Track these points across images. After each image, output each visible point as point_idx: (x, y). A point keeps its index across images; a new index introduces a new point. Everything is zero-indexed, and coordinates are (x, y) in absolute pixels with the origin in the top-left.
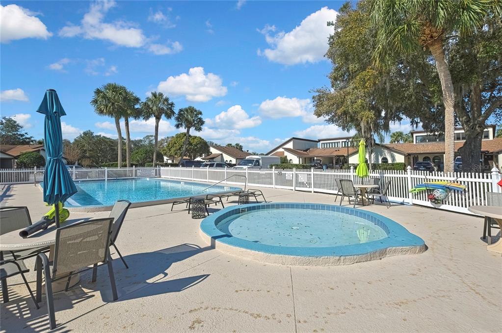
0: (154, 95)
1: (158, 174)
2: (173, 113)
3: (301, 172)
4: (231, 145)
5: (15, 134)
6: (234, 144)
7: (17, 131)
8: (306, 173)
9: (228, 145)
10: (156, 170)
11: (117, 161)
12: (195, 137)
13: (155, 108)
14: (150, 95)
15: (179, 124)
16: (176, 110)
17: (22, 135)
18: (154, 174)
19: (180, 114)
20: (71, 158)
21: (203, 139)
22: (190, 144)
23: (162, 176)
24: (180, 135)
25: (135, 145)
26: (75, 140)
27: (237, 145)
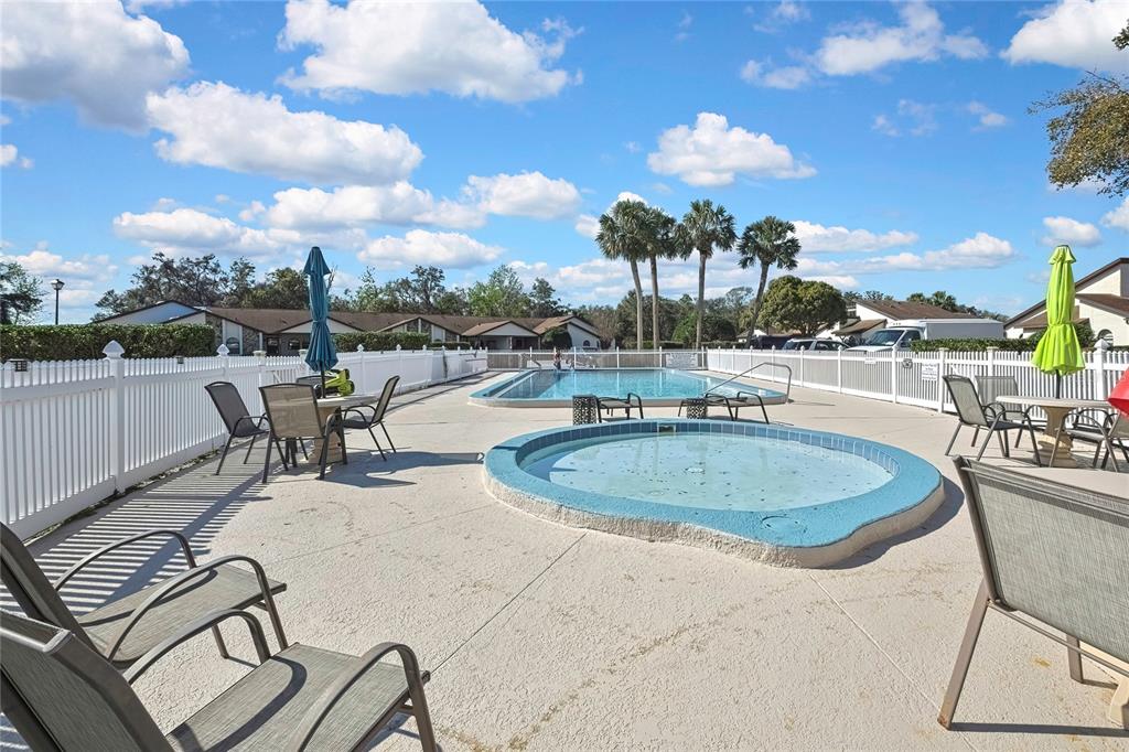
0: (696, 207)
1: (703, 363)
2: (733, 236)
3: (961, 361)
4: (920, 296)
5: (547, 302)
6: (928, 295)
7: (549, 296)
8: (973, 362)
9: (913, 296)
10: (700, 355)
11: (652, 339)
12: (813, 283)
13: (694, 233)
14: (689, 210)
15: (746, 260)
16: (739, 231)
17: (555, 303)
18: (696, 362)
19: (747, 237)
20: (605, 336)
21: (831, 288)
22: (798, 300)
23: (710, 368)
24: (778, 281)
25: (711, 308)
26: (619, 305)
27: (939, 295)
